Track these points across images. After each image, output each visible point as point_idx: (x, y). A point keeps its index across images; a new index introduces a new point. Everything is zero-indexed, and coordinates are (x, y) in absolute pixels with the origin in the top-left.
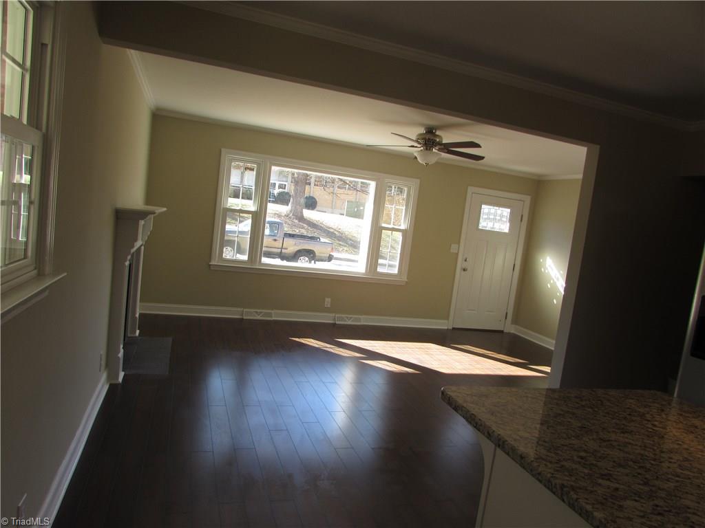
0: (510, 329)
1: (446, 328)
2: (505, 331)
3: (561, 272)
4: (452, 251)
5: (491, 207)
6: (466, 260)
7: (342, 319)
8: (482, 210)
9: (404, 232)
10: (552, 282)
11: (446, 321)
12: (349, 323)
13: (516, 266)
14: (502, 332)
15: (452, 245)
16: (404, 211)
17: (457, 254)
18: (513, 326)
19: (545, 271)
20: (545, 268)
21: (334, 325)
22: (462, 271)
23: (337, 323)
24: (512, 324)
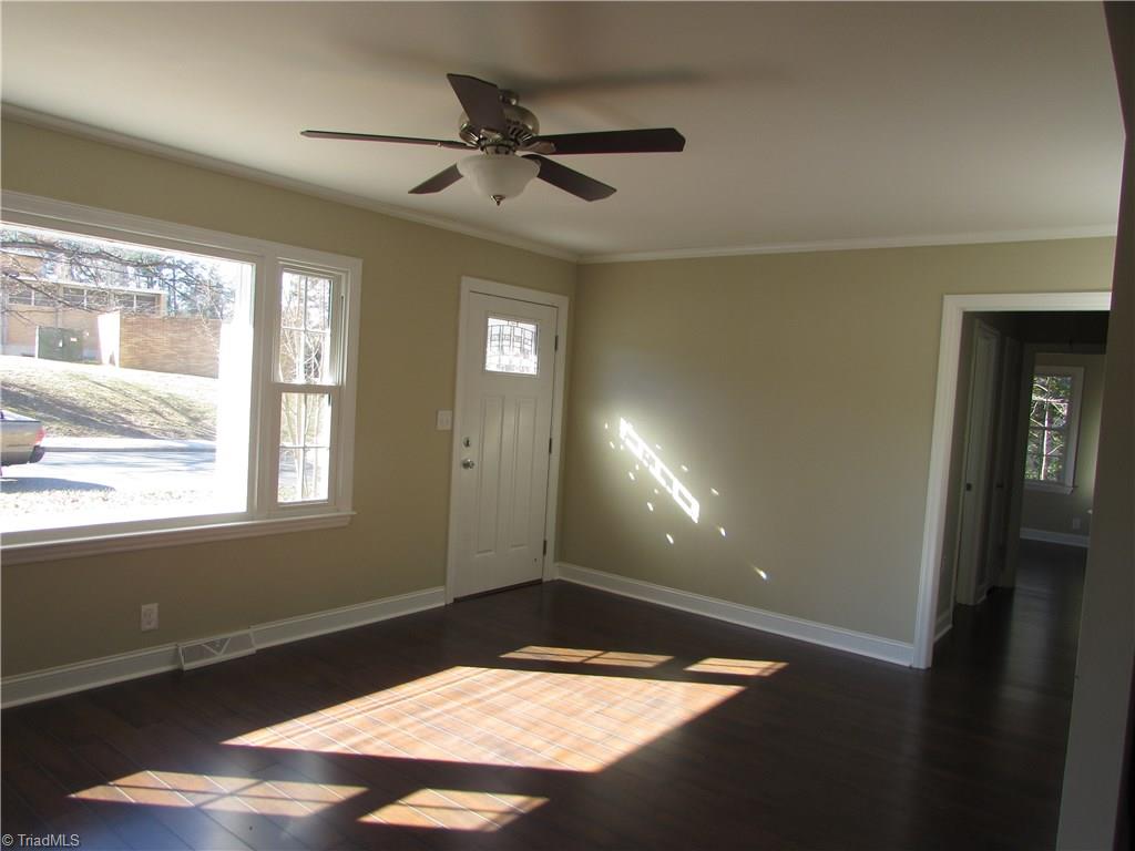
0: (554, 572)
1: (443, 604)
2: (545, 580)
3: (658, 447)
4: (440, 427)
5: (505, 322)
6: (467, 444)
7: (199, 652)
8: (489, 329)
9: (334, 393)
10: (637, 467)
11: (441, 589)
12: (221, 657)
13: (554, 442)
14: (539, 582)
15: (440, 413)
16: (328, 338)
17: (452, 432)
18: (557, 564)
19: (617, 446)
20: (618, 442)
21: (177, 675)
22: (463, 469)
23: (187, 666)
24: (555, 561)
